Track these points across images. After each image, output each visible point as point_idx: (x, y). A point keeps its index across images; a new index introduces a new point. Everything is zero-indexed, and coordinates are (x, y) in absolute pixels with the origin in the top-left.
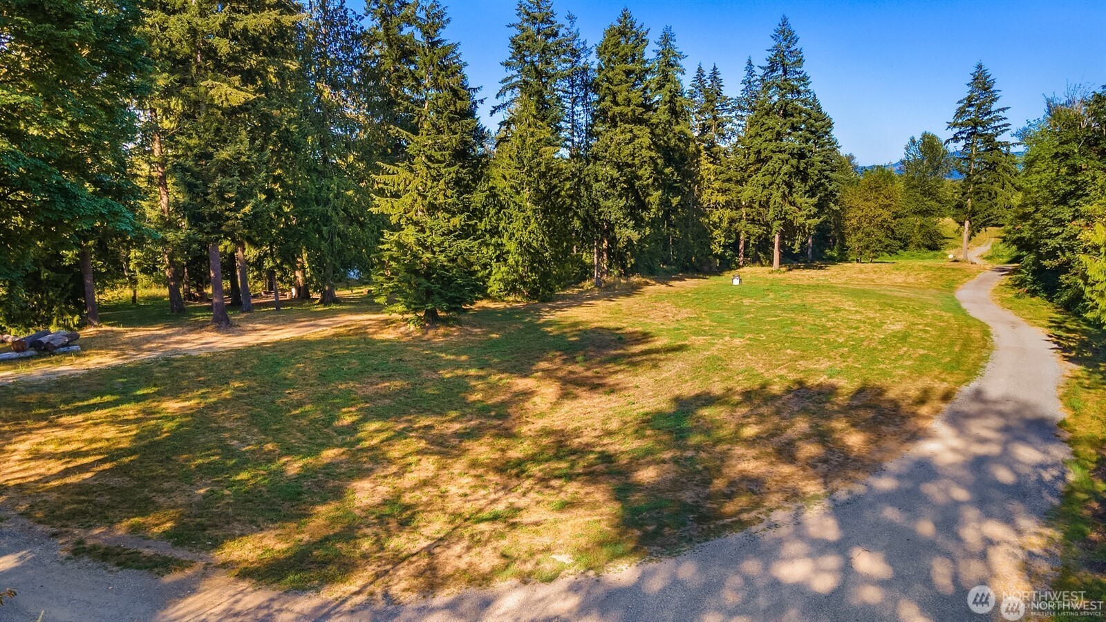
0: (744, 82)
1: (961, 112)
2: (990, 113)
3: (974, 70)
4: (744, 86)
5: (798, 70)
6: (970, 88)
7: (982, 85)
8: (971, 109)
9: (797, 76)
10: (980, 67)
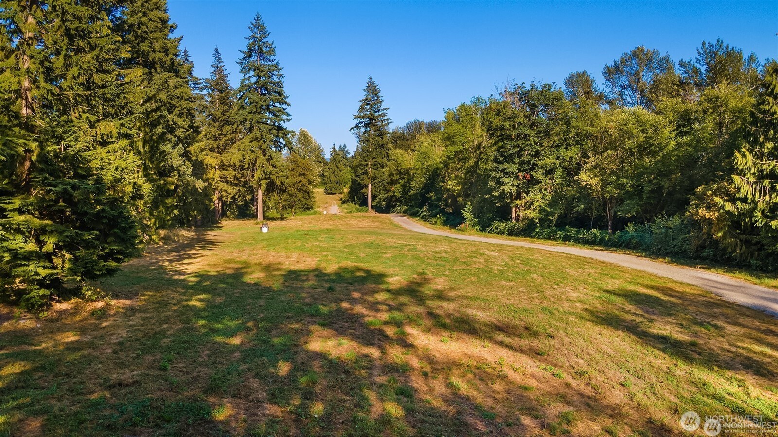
0: (212, 66)
1: (361, 109)
2: (379, 110)
3: (368, 80)
4: (213, 70)
5: (272, 58)
6: (366, 93)
7: (372, 90)
8: (368, 107)
9: (270, 63)
10: (371, 79)
